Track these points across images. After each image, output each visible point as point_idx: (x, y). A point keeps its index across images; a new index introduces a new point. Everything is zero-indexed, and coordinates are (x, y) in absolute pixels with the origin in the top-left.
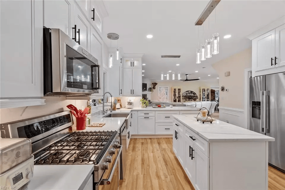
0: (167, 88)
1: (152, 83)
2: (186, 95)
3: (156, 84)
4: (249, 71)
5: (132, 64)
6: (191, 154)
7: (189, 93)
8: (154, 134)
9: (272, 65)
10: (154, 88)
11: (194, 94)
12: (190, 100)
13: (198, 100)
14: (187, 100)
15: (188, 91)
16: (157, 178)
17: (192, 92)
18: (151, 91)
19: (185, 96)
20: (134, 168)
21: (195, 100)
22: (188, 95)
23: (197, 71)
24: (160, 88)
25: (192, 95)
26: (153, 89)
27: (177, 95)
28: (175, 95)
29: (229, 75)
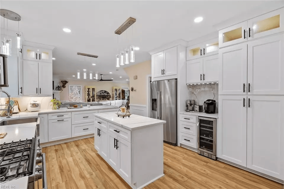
0: (80, 87)
1: (62, 81)
2: (100, 94)
3: (66, 82)
4: (149, 77)
5: (38, 56)
6: (116, 145)
7: (103, 93)
8: (71, 137)
9: (162, 74)
10: (64, 86)
11: (108, 93)
12: (104, 99)
13: (111, 99)
14: (101, 99)
15: (102, 91)
16: (81, 180)
17: (105, 92)
18: (59, 90)
19: (99, 96)
20: (51, 180)
21: (108, 99)
22: (102, 94)
23: (111, 72)
24: (71, 87)
25: (106, 94)
26: (62, 87)
27: (91, 95)
28: (89, 95)
29: (137, 79)
